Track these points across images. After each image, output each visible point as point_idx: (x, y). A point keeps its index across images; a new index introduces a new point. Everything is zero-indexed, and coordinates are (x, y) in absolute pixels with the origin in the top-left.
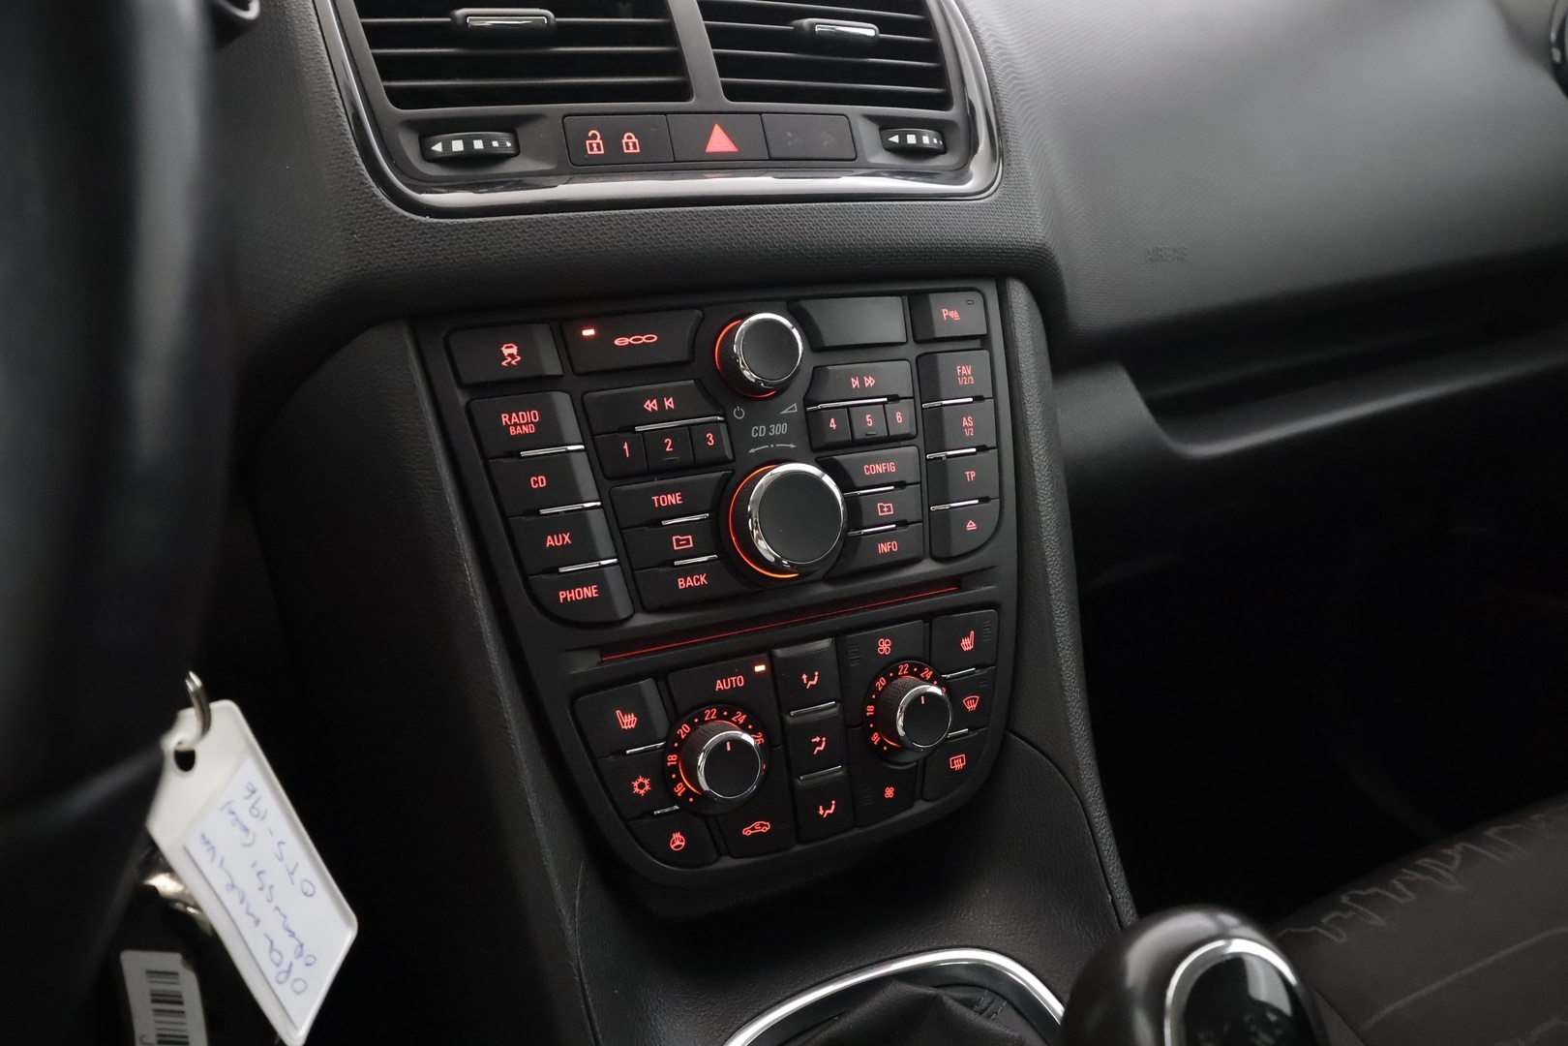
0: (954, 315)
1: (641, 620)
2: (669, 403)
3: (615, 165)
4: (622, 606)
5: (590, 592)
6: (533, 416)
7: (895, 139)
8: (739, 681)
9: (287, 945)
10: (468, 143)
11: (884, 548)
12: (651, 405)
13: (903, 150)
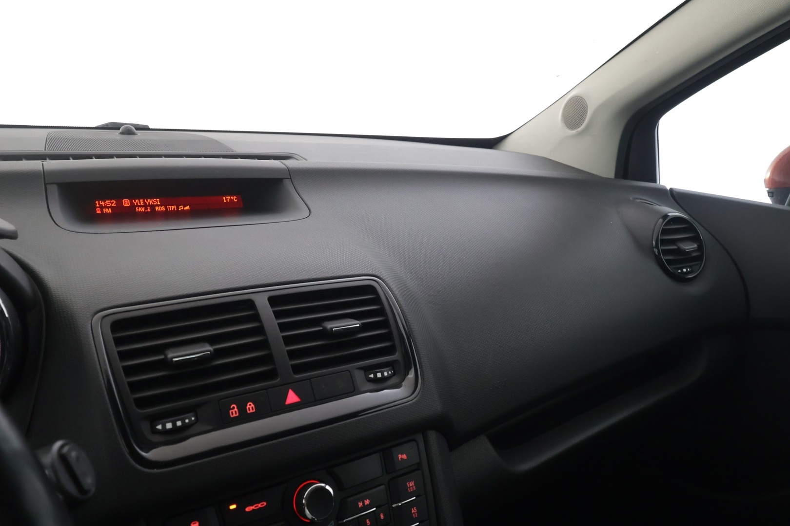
0: (404, 457)
3: (245, 418)
7: (372, 376)
10: (174, 424)
13: (376, 380)
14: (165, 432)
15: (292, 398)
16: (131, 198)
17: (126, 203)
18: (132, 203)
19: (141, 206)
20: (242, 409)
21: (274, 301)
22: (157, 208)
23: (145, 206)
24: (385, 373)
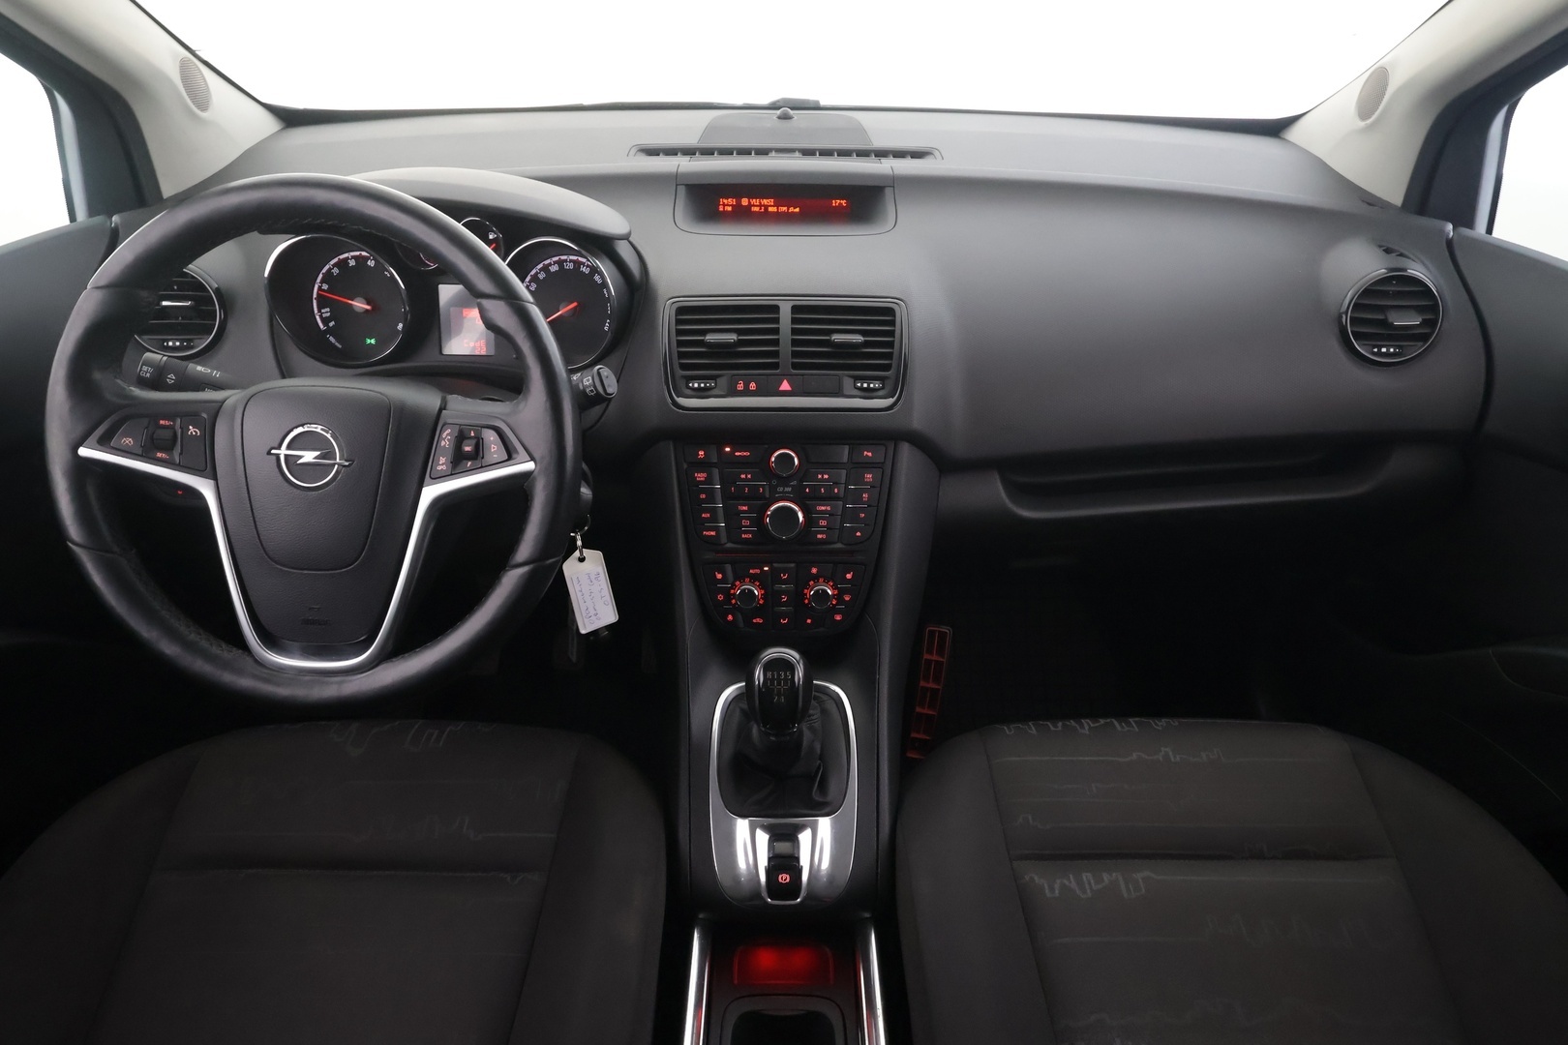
0: (870, 454)
1: (729, 545)
2: (749, 476)
3: (746, 393)
4: (724, 539)
5: (713, 533)
6: (705, 475)
7: (859, 385)
8: (758, 571)
9: (592, 612)
10: (699, 385)
11: (819, 536)
12: (743, 476)
13: (861, 389)
14: (693, 389)
15: (785, 386)
16: (750, 197)
17: (745, 202)
18: (749, 203)
19: (757, 206)
20: (746, 386)
21: (795, 309)
22: (770, 209)
23: (760, 206)
24: (872, 386)
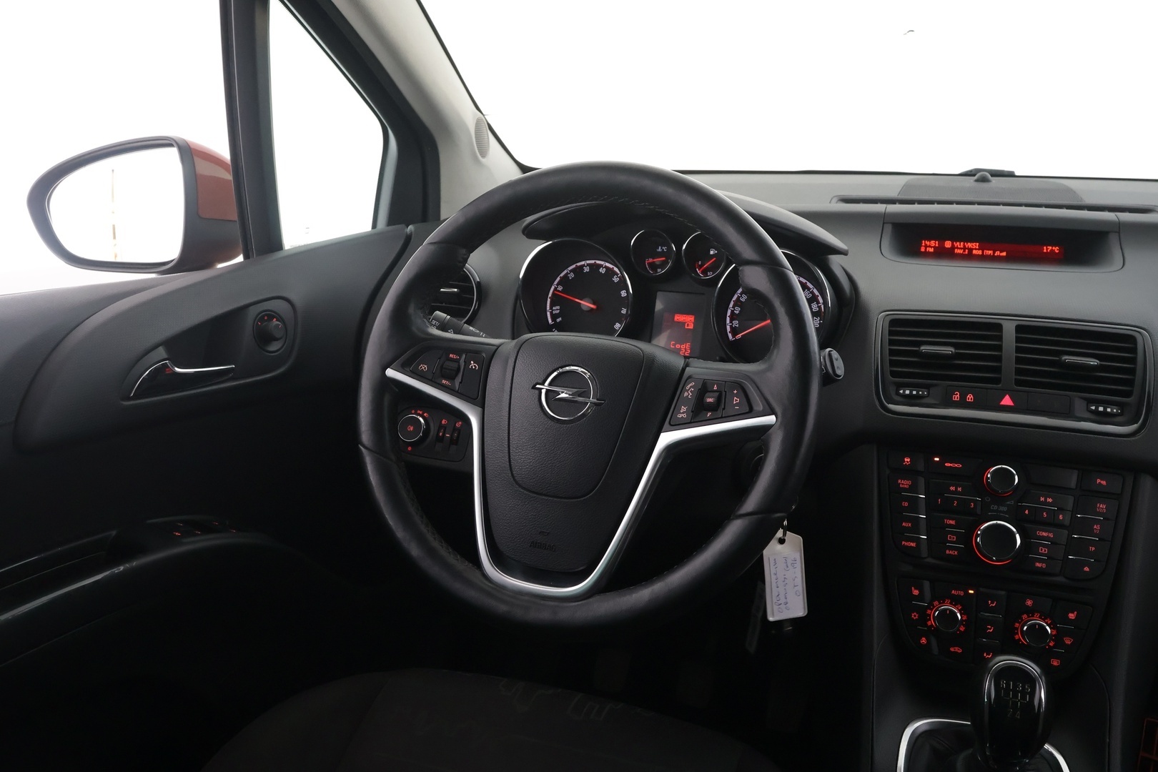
0: (1104, 483)
1: (930, 560)
2: (960, 489)
3: (963, 404)
4: (924, 553)
5: (913, 545)
6: (909, 482)
7: (1093, 408)
8: (962, 593)
10: (911, 392)
11: (1038, 565)
12: (952, 488)
13: (1096, 412)
14: (904, 396)
15: (1007, 401)
16: (953, 240)
17: (948, 244)
18: (953, 244)
19: (960, 248)
20: (963, 397)
21: (1021, 329)
22: (974, 252)
23: (964, 248)
24: (1109, 410)
